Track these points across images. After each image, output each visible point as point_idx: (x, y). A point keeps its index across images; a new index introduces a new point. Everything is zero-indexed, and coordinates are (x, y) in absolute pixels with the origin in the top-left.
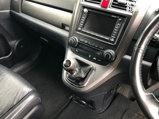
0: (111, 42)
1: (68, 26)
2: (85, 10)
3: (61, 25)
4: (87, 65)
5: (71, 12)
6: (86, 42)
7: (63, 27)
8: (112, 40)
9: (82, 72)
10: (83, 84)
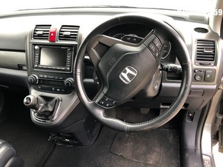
0: (67, 71)
1: (25, 65)
2: (36, 47)
3: (17, 66)
4: (52, 98)
5: (23, 51)
6: (45, 76)
7: (20, 67)
8: (68, 69)
9: (49, 106)
10: (53, 118)
